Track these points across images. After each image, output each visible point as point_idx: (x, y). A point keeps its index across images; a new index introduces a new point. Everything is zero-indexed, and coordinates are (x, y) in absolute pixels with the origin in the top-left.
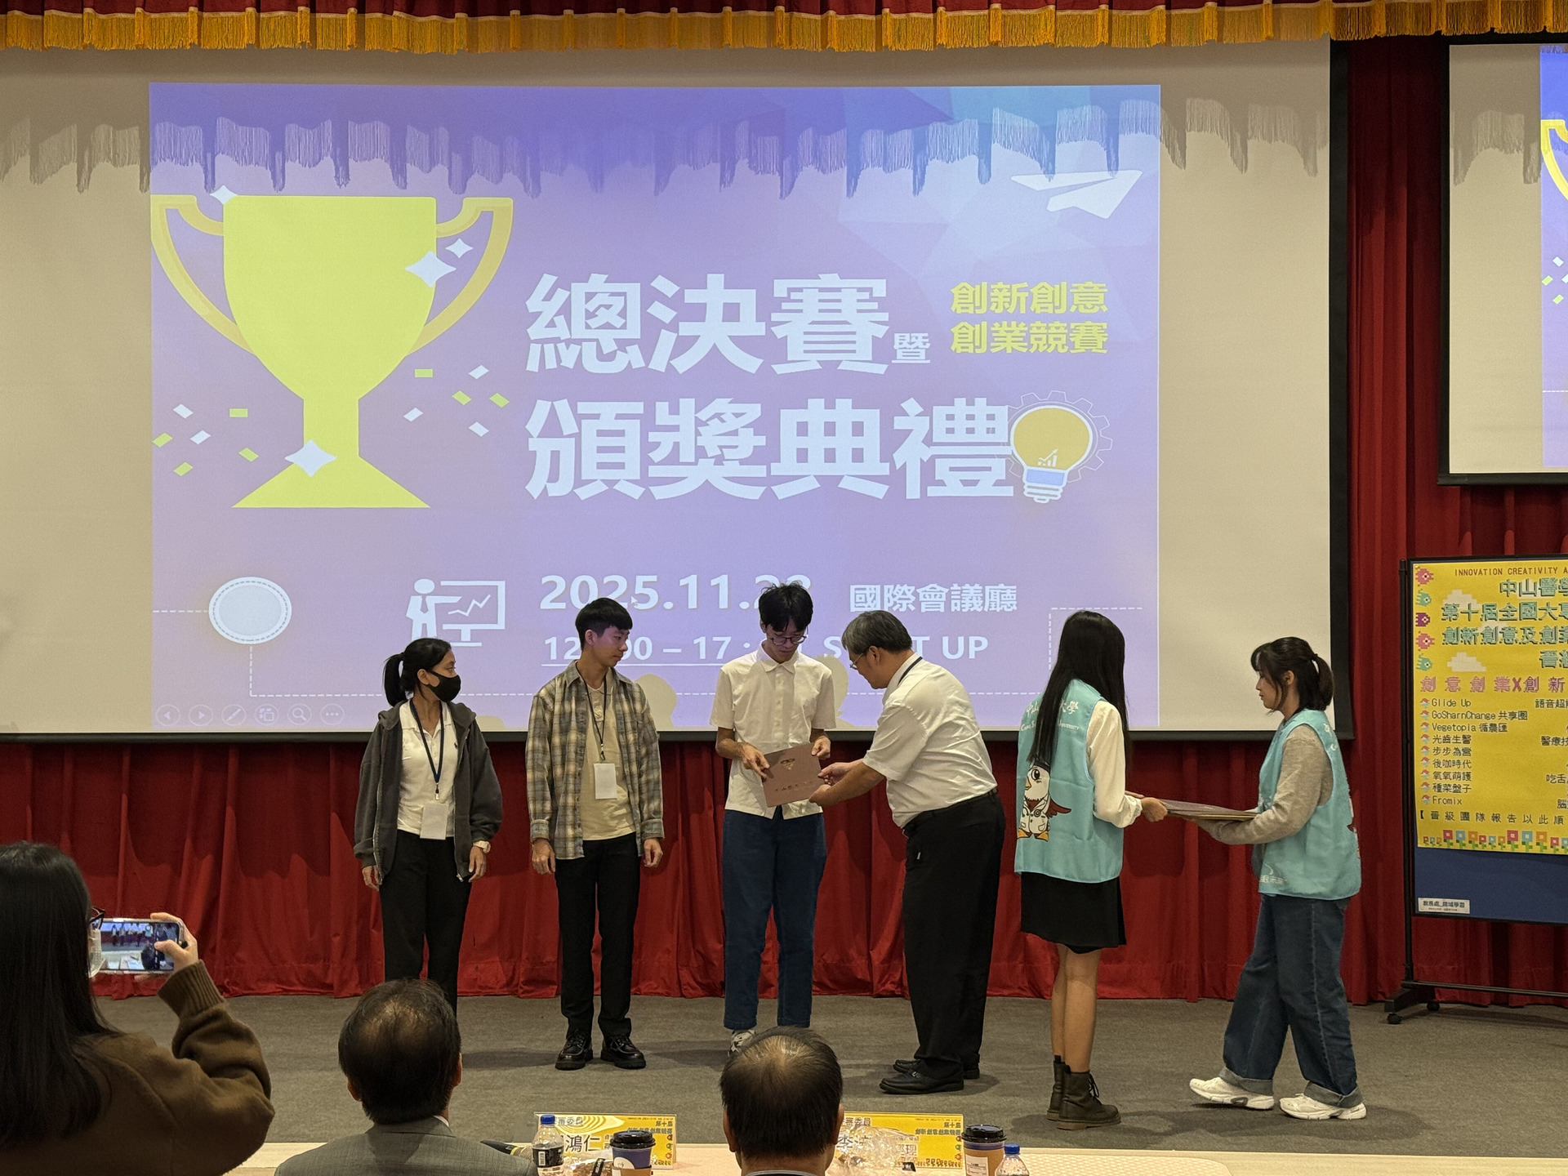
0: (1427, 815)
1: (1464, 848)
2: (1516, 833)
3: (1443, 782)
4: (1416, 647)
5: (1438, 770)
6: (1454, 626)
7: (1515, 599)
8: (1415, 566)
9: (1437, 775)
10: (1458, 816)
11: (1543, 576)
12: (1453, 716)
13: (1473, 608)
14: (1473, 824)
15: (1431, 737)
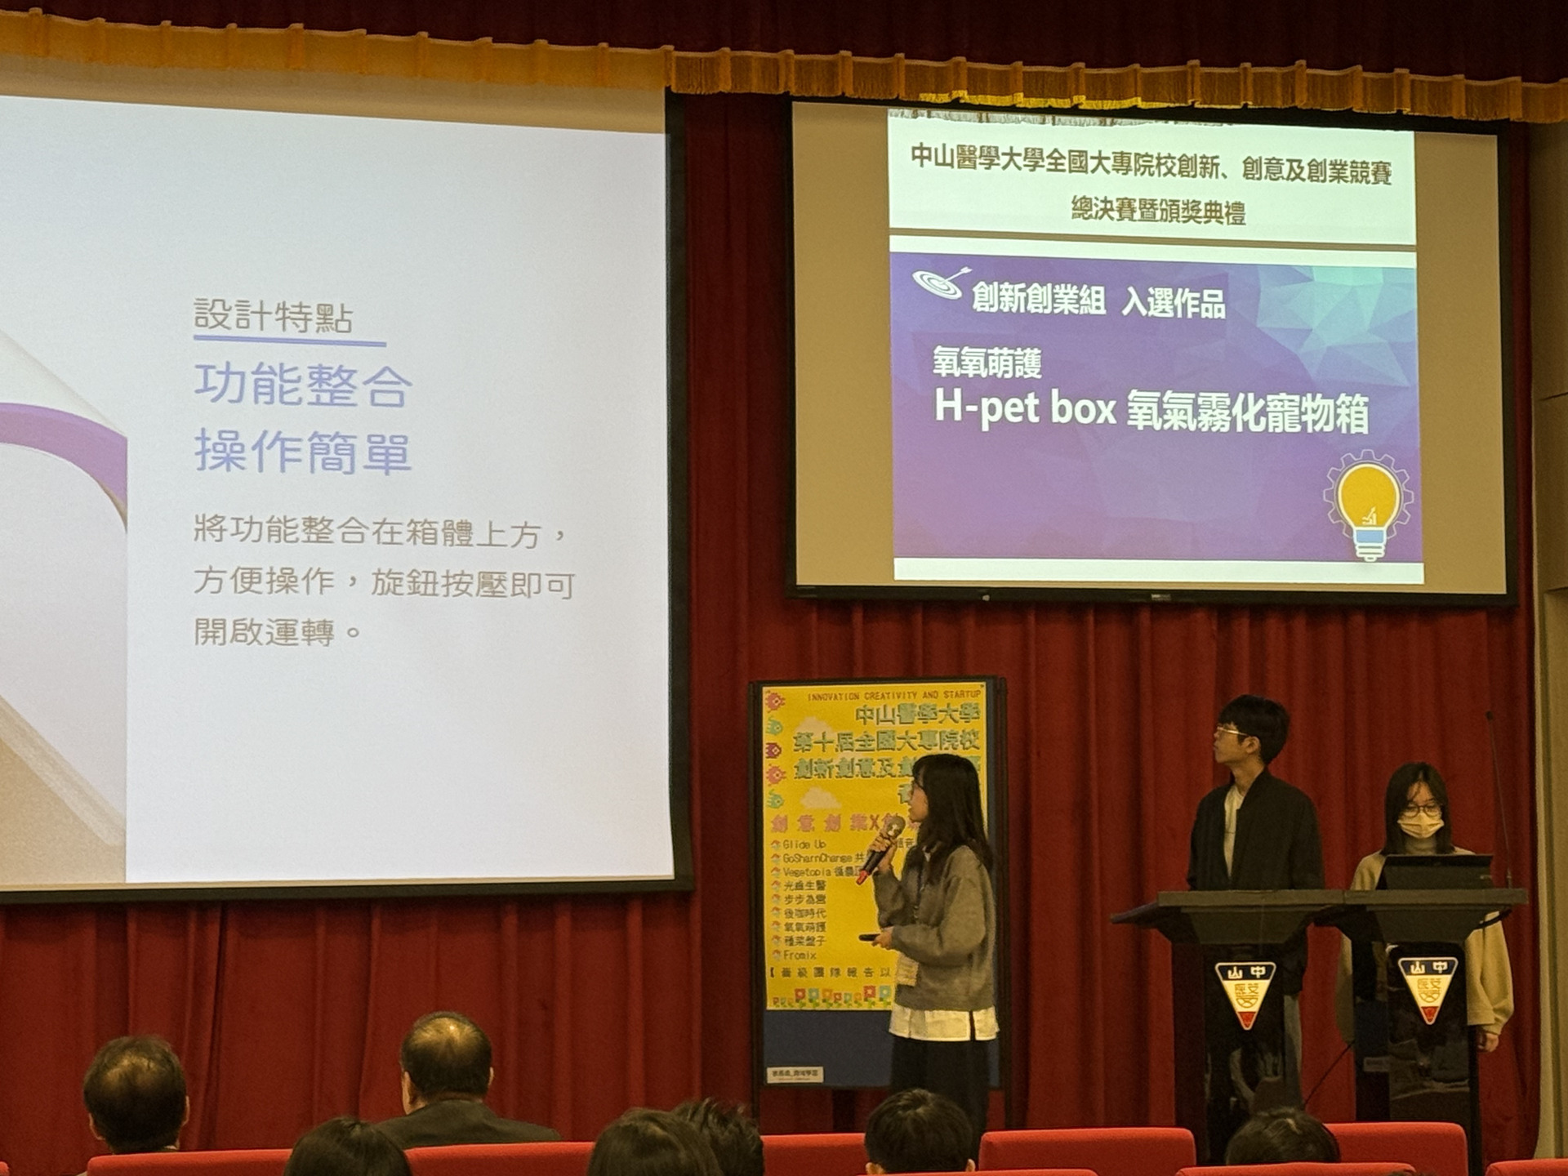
0: (778, 972)
1: (817, 1008)
2: (873, 988)
3: (795, 934)
4: (766, 782)
5: (790, 921)
6: (807, 756)
7: (873, 728)
8: (765, 689)
9: (788, 927)
10: (811, 972)
11: (901, 701)
12: (807, 860)
13: (828, 738)
14: (828, 980)
15: (783, 884)
